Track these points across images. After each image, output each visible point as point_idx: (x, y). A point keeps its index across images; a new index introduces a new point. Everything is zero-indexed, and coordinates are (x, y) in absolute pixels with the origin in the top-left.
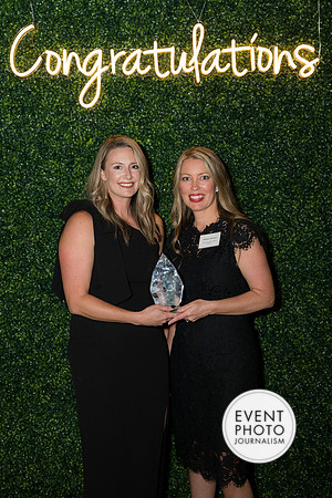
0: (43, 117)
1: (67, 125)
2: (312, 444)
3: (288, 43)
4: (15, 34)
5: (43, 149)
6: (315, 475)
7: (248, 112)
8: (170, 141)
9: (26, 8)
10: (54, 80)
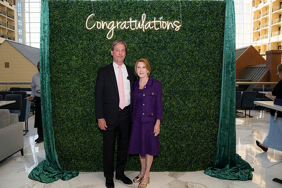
0: (96, 42)
1: (103, 44)
2: (177, 144)
3: (171, 20)
4: (88, 16)
5: (95, 51)
6: (177, 153)
7: (159, 41)
8: (135, 50)
9: (91, 9)
10: (99, 30)
